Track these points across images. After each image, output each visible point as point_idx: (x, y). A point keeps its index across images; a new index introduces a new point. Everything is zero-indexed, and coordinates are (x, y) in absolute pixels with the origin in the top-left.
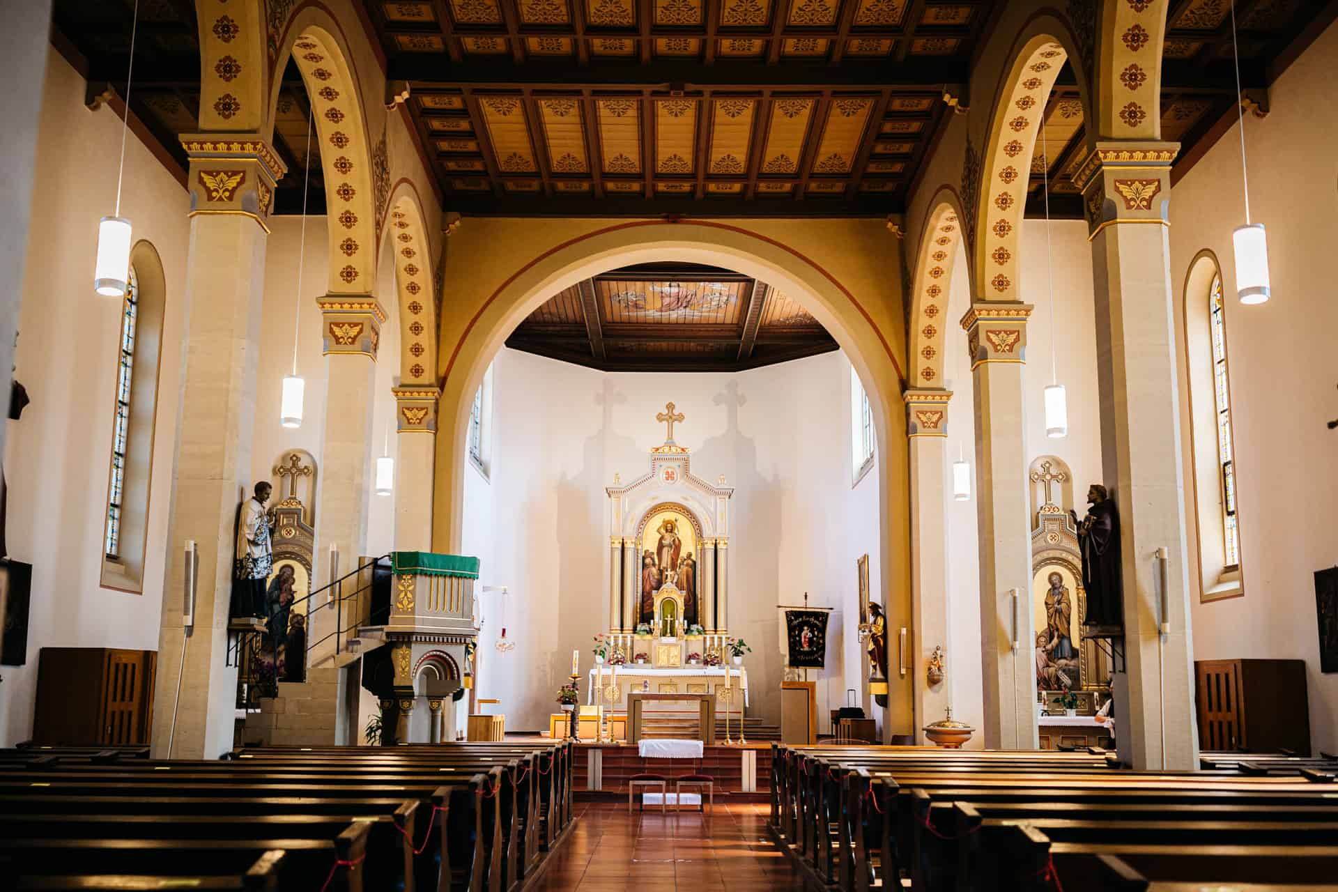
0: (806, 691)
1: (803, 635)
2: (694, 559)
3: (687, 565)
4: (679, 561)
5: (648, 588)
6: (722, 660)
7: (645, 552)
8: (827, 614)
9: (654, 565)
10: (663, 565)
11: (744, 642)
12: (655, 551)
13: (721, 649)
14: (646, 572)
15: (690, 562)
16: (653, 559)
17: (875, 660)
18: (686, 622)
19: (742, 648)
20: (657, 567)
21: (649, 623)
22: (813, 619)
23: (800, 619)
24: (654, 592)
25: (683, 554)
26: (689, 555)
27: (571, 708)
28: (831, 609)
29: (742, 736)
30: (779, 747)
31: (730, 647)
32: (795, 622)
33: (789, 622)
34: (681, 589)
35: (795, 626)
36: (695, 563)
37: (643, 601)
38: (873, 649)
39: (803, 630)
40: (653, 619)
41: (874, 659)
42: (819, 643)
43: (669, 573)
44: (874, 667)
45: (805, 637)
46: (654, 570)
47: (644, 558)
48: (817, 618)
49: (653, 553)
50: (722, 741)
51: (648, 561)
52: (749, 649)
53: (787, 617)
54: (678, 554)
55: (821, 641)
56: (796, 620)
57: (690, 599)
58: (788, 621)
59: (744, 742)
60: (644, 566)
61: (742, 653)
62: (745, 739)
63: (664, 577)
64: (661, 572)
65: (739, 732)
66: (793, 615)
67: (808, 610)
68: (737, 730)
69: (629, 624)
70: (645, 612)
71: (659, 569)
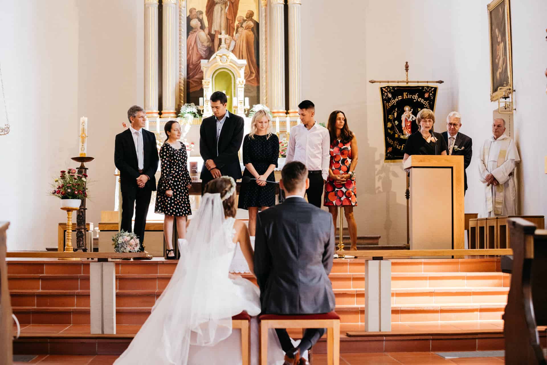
1: (403, 117)
2: (257, 20)
3: (247, 28)
4: (237, 23)
5: (195, 58)
7: (191, 11)
8: (436, 89)
9: (202, 27)
10: (215, 27)
12: (204, 10)
14: (192, 37)
15: (251, 24)
16: (201, 21)
18: (247, 99)
20: (207, 31)
21: (197, 103)
22: (416, 96)
23: (400, 98)
24: (203, 62)
25: (242, 13)
26: (250, 16)
27: (76, 203)
28: (441, 82)
32: (394, 102)
33: (385, 100)
34: (241, 57)
35: (393, 107)
36: (257, 25)
37: (188, 77)
39: (404, 111)
40: (203, 96)
43: (224, 36)
45: (406, 120)
46: (203, 35)
47: (189, 20)
48: (421, 95)
49: (201, 13)
51: (194, 23)
53: (383, 94)
54: (235, 14)
56: (394, 97)
57: (251, 73)
58: (383, 100)
60: (190, 29)
63: (216, 42)
64: (212, 37)
66: (390, 92)
67: (410, 85)
69: (169, 104)
70: (191, 90)
71: (210, 34)
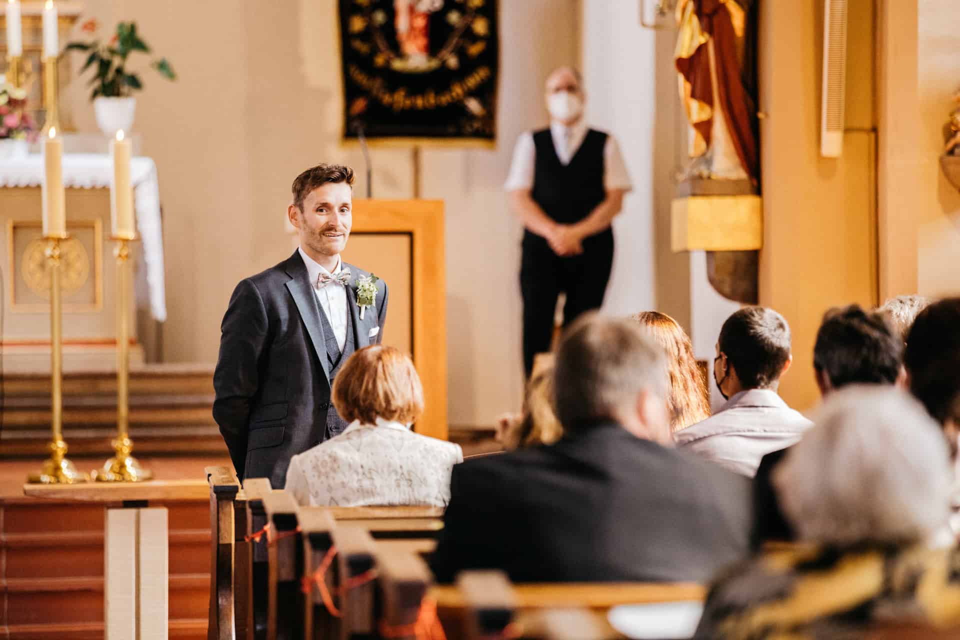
0: (405, 240)
6: (41, 115)
11: (142, 33)
13: (40, 68)
17: (705, 97)
19: (135, 63)
29: (124, 444)
30: (241, 496)
31: (79, 58)
38: (702, 49)
41: (703, 95)
42: (470, 35)
44: (705, 128)
45: (413, 10)
50: (35, 470)
52: (163, 66)
55: (480, 27)
59: (132, 468)
61: (135, 82)
62: (134, 454)
65: (114, 426)
68: (105, 417)
